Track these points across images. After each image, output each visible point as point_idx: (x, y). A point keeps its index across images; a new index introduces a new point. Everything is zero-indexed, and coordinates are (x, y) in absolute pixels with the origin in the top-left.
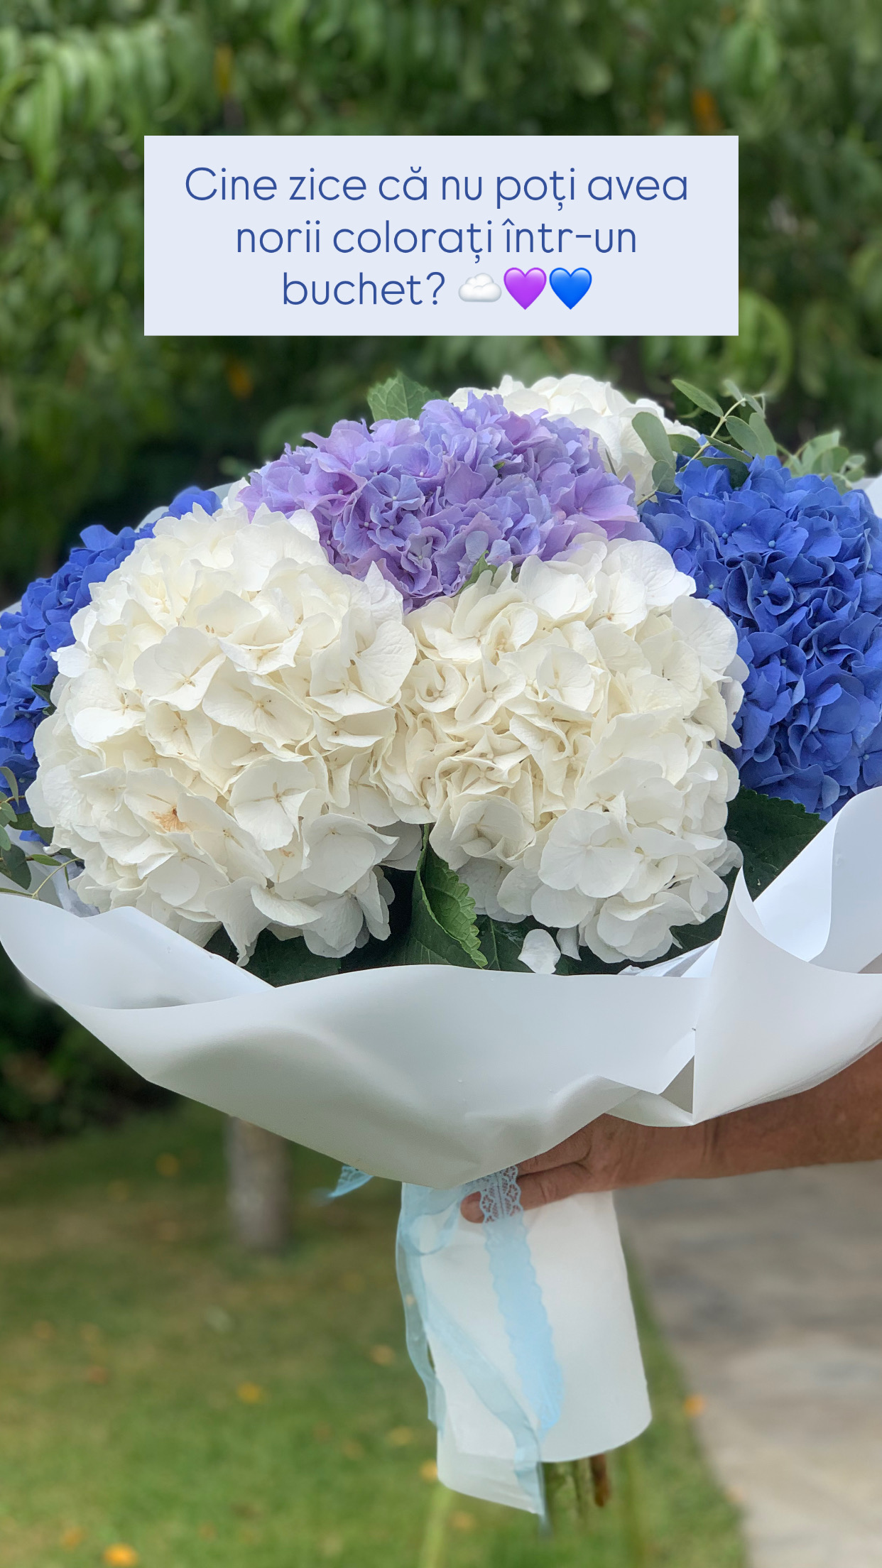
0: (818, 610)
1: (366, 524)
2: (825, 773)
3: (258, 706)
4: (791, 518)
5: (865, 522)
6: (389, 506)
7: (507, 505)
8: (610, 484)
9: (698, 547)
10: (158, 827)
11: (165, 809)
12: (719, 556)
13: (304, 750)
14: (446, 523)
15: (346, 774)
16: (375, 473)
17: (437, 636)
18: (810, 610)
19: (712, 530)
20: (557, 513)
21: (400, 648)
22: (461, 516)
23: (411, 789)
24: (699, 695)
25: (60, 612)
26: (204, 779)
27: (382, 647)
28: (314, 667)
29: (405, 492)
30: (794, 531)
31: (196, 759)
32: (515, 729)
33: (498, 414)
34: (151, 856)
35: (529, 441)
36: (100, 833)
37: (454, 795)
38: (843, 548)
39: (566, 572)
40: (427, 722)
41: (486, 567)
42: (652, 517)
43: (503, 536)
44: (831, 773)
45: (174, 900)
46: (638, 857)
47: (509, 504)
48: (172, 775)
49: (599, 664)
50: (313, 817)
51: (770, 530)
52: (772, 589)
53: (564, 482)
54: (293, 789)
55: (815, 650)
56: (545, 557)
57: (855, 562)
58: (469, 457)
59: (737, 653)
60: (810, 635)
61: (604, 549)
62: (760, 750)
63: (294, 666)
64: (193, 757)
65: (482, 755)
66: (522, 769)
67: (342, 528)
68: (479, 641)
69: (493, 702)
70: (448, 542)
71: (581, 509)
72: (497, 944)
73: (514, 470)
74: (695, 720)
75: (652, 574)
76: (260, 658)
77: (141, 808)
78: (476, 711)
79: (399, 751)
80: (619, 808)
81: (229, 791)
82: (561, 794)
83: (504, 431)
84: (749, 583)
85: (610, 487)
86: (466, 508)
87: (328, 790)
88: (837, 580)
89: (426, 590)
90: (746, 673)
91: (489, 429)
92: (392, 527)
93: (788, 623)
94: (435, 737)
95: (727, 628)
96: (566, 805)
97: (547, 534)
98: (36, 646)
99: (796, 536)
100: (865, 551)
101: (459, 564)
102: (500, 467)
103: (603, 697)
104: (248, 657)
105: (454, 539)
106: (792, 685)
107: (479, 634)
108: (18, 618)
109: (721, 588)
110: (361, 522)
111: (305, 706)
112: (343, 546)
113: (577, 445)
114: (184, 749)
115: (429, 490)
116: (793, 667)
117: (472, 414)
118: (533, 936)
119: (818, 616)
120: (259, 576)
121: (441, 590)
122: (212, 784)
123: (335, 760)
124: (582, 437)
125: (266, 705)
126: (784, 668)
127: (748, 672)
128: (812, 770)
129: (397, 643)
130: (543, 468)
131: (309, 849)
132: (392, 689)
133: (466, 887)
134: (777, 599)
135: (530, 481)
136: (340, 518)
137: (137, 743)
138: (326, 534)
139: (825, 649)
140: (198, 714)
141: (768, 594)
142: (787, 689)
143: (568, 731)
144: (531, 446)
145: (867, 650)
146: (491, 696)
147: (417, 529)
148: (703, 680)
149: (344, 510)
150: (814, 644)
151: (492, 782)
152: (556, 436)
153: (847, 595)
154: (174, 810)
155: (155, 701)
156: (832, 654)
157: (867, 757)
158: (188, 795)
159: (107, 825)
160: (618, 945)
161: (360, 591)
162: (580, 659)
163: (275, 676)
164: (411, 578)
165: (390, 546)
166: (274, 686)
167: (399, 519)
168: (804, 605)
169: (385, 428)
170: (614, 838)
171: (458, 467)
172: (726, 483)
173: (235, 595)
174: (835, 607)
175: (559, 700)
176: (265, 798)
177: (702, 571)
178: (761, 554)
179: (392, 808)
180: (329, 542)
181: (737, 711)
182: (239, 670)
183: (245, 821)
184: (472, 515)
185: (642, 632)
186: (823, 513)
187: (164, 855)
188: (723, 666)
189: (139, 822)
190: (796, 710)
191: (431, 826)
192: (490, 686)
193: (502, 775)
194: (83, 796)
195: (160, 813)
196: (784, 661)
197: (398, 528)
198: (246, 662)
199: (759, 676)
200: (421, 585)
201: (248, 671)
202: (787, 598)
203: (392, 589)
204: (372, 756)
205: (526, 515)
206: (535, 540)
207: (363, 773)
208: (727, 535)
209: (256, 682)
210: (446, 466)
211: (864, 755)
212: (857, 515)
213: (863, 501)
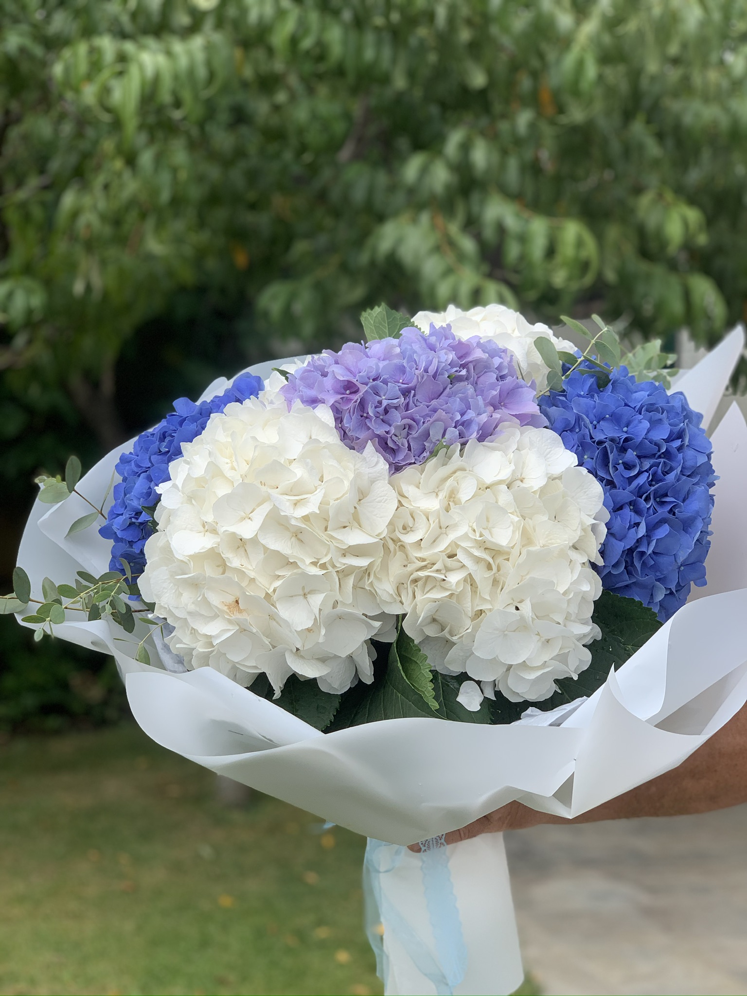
0: (654, 474)
1: (365, 415)
2: (656, 580)
3: (293, 536)
4: (637, 412)
5: (684, 414)
6: (380, 403)
7: (456, 403)
8: (521, 387)
9: (577, 430)
10: (227, 612)
11: (231, 599)
12: (591, 438)
13: (323, 566)
14: (417, 417)
15: (350, 581)
16: (371, 381)
17: (410, 490)
18: (649, 474)
19: (588, 421)
20: (488, 408)
21: (386, 500)
22: (427, 411)
23: (391, 592)
24: (579, 533)
25: (160, 457)
26: (258, 583)
27: (375, 498)
28: (331, 513)
29: (390, 394)
30: (640, 422)
31: (252, 569)
32: (461, 556)
33: (449, 339)
34: (222, 630)
35: (470, 359)
36: (187, 612)
37: (419, 597)
38: (671, 432)
39: (494, 449)
40: (402, 547)
41: (443, 446)
42: (548, 409)
43: (454, 425)
44: (658, 580)
45: (235, 657)
46: (536, 638)
47: (458, 403)
48: (236, 580)
49: (516, 513)
50: (328, 610)
51: (624, 421)
52: (625, 460)
53: (492, 387)
54: (315, 590)
55: (652, 501)
56: (481, 439)
57: (678, 443)
58: (432, 369)
59: (603, 505)
60: (649, 492)
61: (518, 433)
62: (616, 565)
63: (318, 512)
64: (250, 568)
65: (438, 571)
66: (464, 581)
67: (349, 418)
68: (437, 494)
69: (446, 536)
70: (419, 429)
71: (502, 404)
72: (442, 689)
73: (460, 379)
74: (575, 547)
75: (548, 450)
76: (295, 504)
77: (216, 600)
78: (434, 541)
79: (385, 566)
80: (526, 608)
81: (274, 591)
82: (489, 598)
83: (454, 352)
84: (611, 457)
85: (521, 389)
86: (430, 405)
87: (338, 593)
88: (668, 455)
89: (403, 460)
90: (607, 516)
91: (445, 351)
92: (381, 417)
93: (635, 484)
94: (407, 557)
95: (596, 488)
96: (492, 605)
97: (482, 423)
98: (144, 478)
99: (641, 426)
100: (685, 434)
101: (425, 443)
102: (452, 377)
103: (517, 536)
104: (288, 504)
105: (422, 428)
106: (637, 525)
107: (437, 490)
108: (131, 457)
109: (593, 459)
110: (362, 414)
111: (324, 537)
112: (350, 430)
113: (500, 360)
114: (244, 562)
115: (406, 393)
116: (638, 511)
117: (433, 340)
118: (466, 686)
119: (655, 479)
120: (296, 449)
121: (413, 462)
122: (262, 587)
123: (343, 574)
124: (503, 354)
125: (298, 535)
126: (633, 513)
127: (610, 517)
128: (649, 579)
129: (385, 496)
130: (478, 376)
131: (325, 630)
132: (381, 527)
133: (426, 656)
134: (628, 466)
135: (471, 388)
136: (348, 411)
137: (214, 556)
138: (339, 419)
139: (658, 500)
140: (255, 541)
141: (622, 463)
142: (634, 527)
143: (494, 556)
144: (471, 362)
145: (685, 500)
146: (445, 532)
147: (398, 419)
148: (582, 523)
149: (351, 405)
150: (652, 497)
151: (446, 589)
152: (487, 355)
153: (673, 464)
154: (236, 601)
155: (226, 531)
156: (662, 503)
157: (682, 568)
158: (247, 593)
159: (192, 607)
160: (521, 692)
161: (361, 461)
162: (503, 511)
163: (306, 518)
164: (394, 452)
165: (381, 431)
166: (305, 524)
167: (386, 411)
168: (646, 471)
169: (376, 347)
170: (522, 626)
171: (425, 377)
172: (595, 386)
173: (280, 462)
174: (665, 472)
175: (489, 538)
176: (296, 596)
177: (581, 448)
178: (618, 437)
179: (379, 604)
180: (340, 425)
181: (602, 542)
182: (282, 514)
183: (284, 612)
184: (435, 410)
185: (543, 490)
186: (657, 408)
187: (229, 630)
188: (593, 513)
189: (214, 609)
190: (639, 541)
191: (404, 616)
192: (444, 525)
193: (452, 585)
194: (176, 587)
195: (227, 602)
196: (632, 507)
197: (386, 418)
198: (287, 508)
199: (616, 518)
200: (401, 456)
201: (288, 514)
202: (634, 466)
203: (382, 459)
204: (366, 572)
205: (469, 410)
206: (475, 428)
207: (360, 580)
208: (596, 423)
209: (293, 522)
210: (418, 377)
211: (680, 567)
212: (679, 411)
213: (684, 401)
